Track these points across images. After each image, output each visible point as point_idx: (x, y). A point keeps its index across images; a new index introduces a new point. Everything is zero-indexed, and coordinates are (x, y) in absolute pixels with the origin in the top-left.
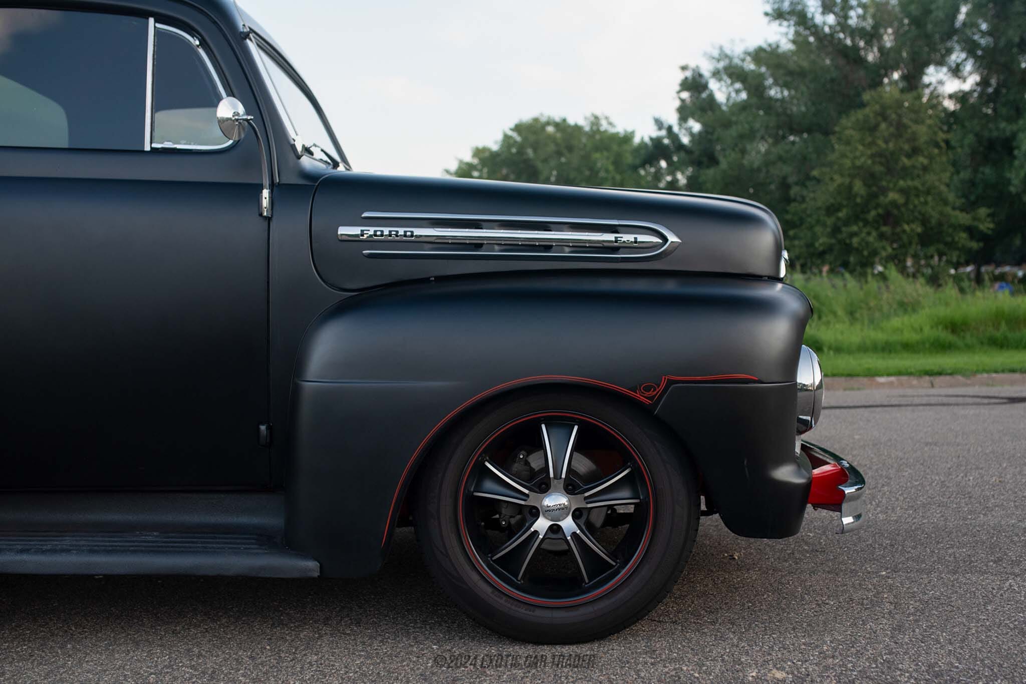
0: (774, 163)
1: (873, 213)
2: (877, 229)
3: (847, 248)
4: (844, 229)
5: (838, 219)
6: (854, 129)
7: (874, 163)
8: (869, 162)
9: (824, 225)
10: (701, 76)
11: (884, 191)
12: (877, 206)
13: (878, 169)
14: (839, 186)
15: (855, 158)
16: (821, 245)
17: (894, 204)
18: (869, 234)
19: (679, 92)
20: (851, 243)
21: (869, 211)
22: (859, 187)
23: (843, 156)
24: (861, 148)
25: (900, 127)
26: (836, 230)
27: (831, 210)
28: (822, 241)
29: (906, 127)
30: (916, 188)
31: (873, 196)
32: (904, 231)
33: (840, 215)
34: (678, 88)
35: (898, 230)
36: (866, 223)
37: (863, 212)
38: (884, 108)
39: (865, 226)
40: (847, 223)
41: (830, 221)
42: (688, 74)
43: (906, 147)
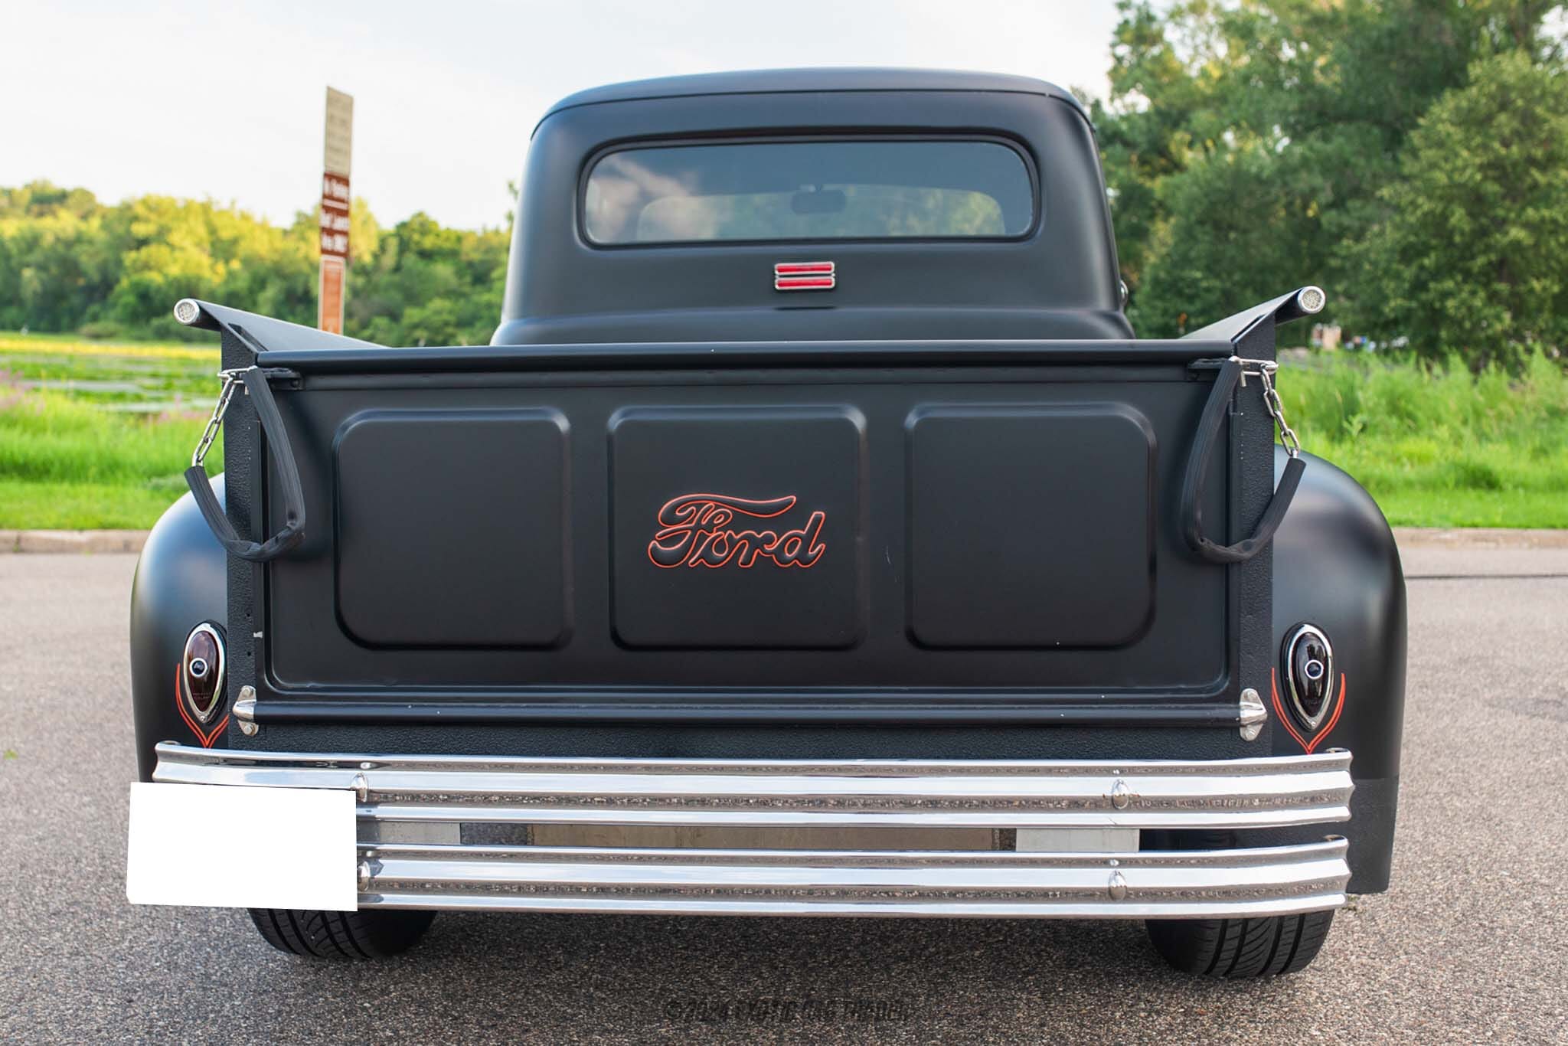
0: (1295, 170)
1: (1481, 261)
2: (1486, 285)
3: (1435, 316)
4: (1432, 285)
5: (1422, 268)
6: (1453, 124)
7: (1485, 178)
8: (1478, 177)
9: (1398, 276)
10: (1150, 18)
11: (1501, 224)
12: (1488, 249)
13: (1492, 188)
14: (1425, 215)
15: (1454, 169)
16: (1393, 310)
17: (1516, 245)
18: (1473, 293)
19: (1113, 46)
20: (1443, 308)
21: (1473, 257)
22: (1458, 217)
23: (1433, 166)
24: (1465, 153)
25: (1529, 120)
26: (1419, 286)
27: (1408, 253)
28: (1394, 305)
29: (1538, 121)
30: (1554, 221)
31: (1483, 233)
32: (1532, 291)
33: (1426, 262)
34: (1111, 38)
35: (1522, 288)
36: (1467, 275)
37: (1462, 258)
38: (1504, 88)
39: (1465, 281)
40: (1437, 274)
41: (1409, 273)
42: (1131, 15)
43: (1539, 153)
